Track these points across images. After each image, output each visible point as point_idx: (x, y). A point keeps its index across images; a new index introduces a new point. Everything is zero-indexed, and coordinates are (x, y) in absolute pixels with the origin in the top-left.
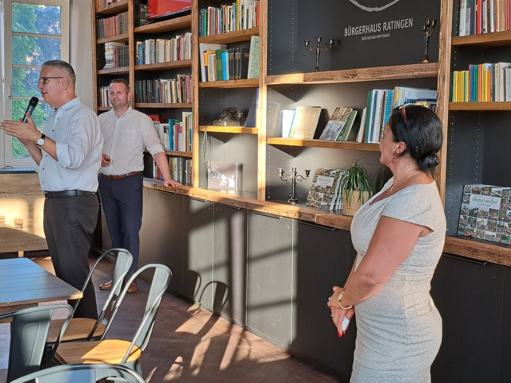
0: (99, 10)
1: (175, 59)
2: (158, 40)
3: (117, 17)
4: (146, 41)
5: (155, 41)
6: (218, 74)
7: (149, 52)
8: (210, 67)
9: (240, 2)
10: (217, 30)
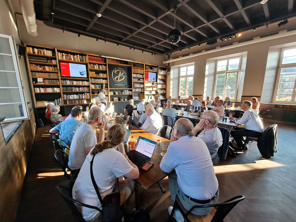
1: (81, 84)
3: (47, 74)
4: (67, 80)
5: (72, 81)
6: (95, 87)
7: (68, 83)
8: (92, 87)
9: (101, 80)
10: (95, 82)
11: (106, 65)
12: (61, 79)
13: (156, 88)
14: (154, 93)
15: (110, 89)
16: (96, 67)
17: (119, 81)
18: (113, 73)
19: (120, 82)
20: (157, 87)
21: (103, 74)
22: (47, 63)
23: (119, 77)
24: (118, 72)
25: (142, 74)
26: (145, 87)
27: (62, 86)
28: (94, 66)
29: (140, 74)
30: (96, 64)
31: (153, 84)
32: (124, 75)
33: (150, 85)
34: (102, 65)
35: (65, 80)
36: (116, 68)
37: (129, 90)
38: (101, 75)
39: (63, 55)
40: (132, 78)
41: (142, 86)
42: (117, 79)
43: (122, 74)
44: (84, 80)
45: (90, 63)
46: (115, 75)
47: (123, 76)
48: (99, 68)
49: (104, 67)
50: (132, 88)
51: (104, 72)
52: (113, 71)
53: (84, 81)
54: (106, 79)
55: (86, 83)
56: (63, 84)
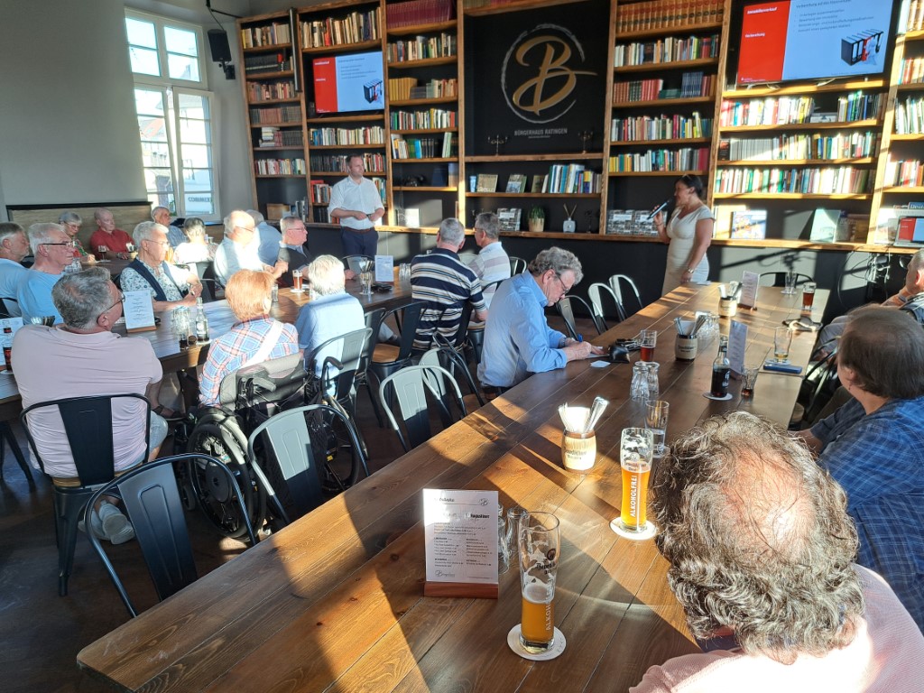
0: (253, 102)
1: (362, 142)
2: (338, 129)
3: (279, 110)
4: (323, 129)
5: (336, 130)
6: (411, 154)
7: (326, 137)
8: (401, 149)
9: (434, 111)
10: (410, 127)
11: (452, 31)
12: (310, 125)
13: (862, 142)
14: (835, 184)
15: (470, 159)
16: (415, 52)
17: (538, 106)
18: (504, 69)
19: (545, 114)
20: (877, 130)
21: (442, 82)
22: (279, 73)
23: (539, 82)
24: (536, 56)
25: (700, 33)
26: (725, 135)
27: (311, 151)
28: (406, 49)
29: (684, 35)
30: (410, 37)
31: (826, 101)
32: (571, 64)
33: (793, 109)
34: (435, 33)
35: (319, 126)
36: (524, 34)
37: (587, 165)
38: (436, 90)
39: (313, 29)
40: (610, 78)
41: (692, 129)
42: (528, 98)
43: (558, 64)
44: (369, 124)
45: (392, 39)
46: (520, 74)
47: (568, 72)
48: (426, 53)
49: (446, 41)
50: (601, 150)
51: (447, 71)
52: (508, 55)
53: (370, 127)
54: (450, 106)
55: (376, 136)
56: (314, 144)
